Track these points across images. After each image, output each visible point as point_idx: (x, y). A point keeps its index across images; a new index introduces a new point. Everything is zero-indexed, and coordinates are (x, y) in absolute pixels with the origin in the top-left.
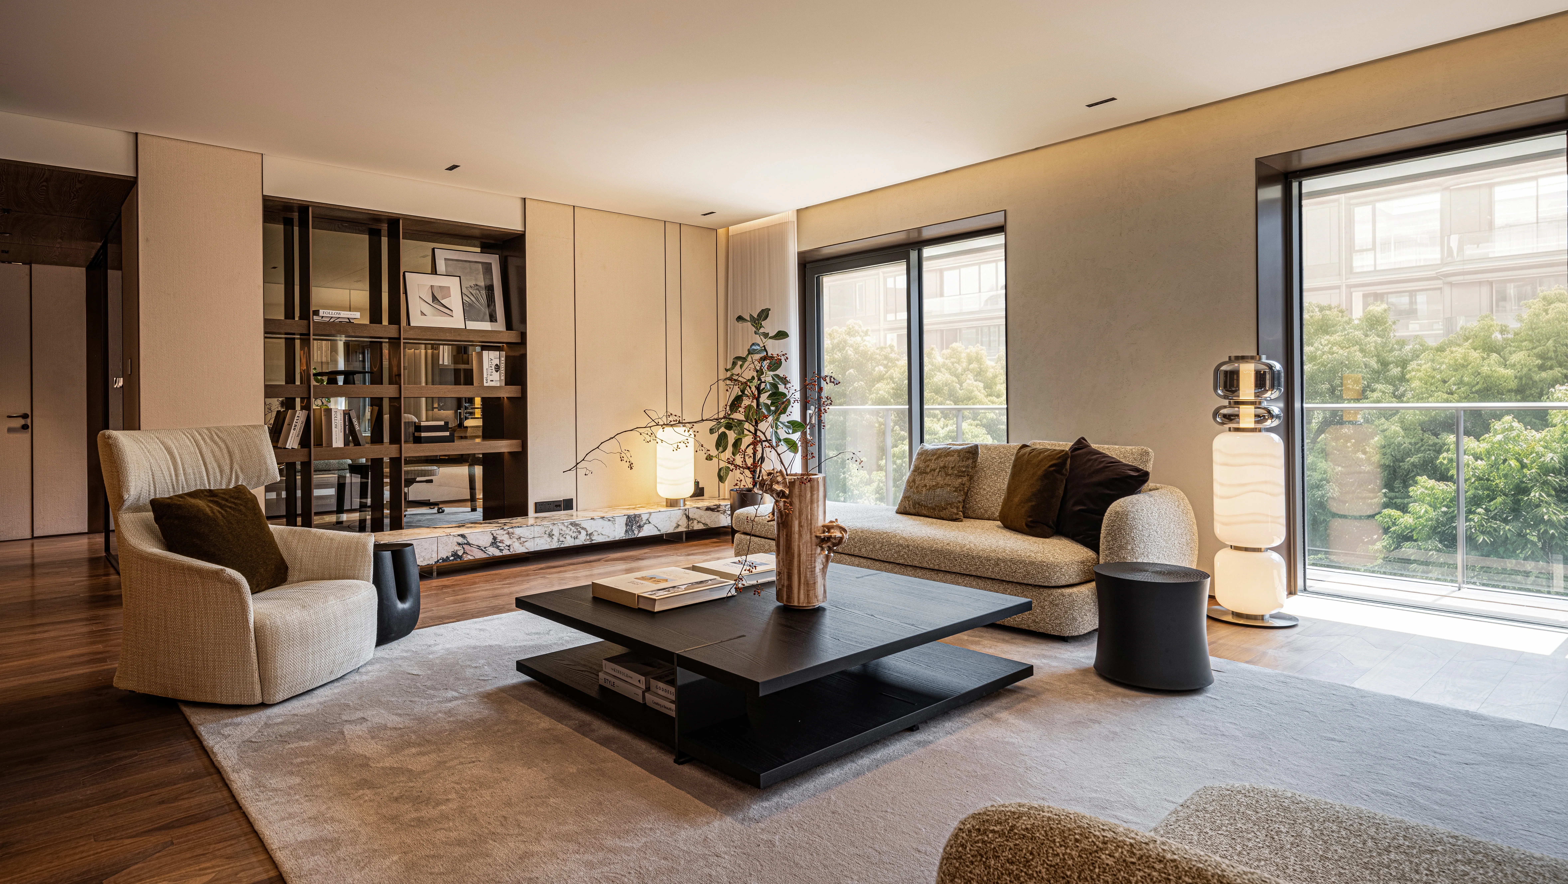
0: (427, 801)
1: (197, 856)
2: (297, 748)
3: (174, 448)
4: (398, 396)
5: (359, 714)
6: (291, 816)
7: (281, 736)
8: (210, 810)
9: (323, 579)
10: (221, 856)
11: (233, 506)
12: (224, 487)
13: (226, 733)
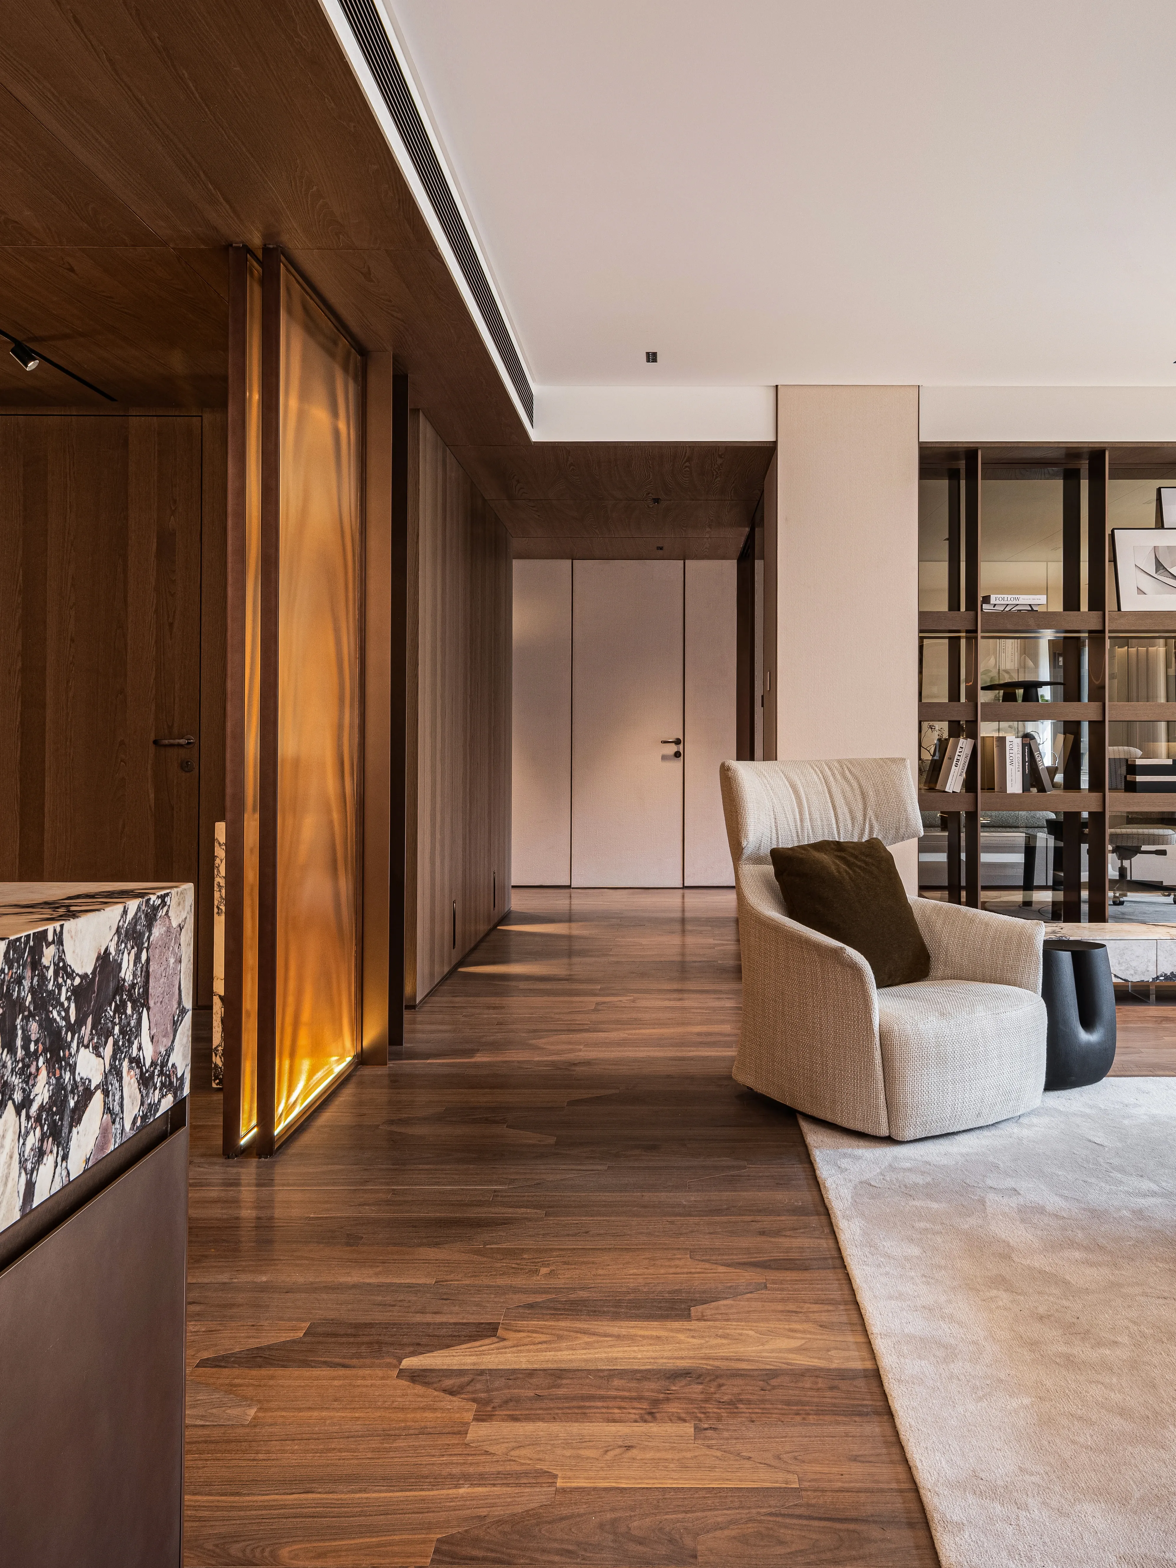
0: (1085, 1335)
1: (789, 1311)
2: (922, 1208)
3: (800, 785)
4: (1100, 719)
5: (1010, 1183)
6: (900, 1296)
7: (905, 1186)
8: (811, 1259)
9: (974, 979)
10: (815, 1322)
11: (863, 865)
12: (856, 840)
13: (843, 1166)
